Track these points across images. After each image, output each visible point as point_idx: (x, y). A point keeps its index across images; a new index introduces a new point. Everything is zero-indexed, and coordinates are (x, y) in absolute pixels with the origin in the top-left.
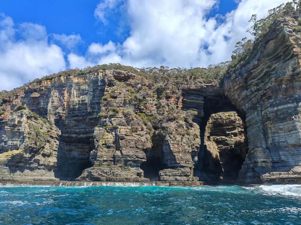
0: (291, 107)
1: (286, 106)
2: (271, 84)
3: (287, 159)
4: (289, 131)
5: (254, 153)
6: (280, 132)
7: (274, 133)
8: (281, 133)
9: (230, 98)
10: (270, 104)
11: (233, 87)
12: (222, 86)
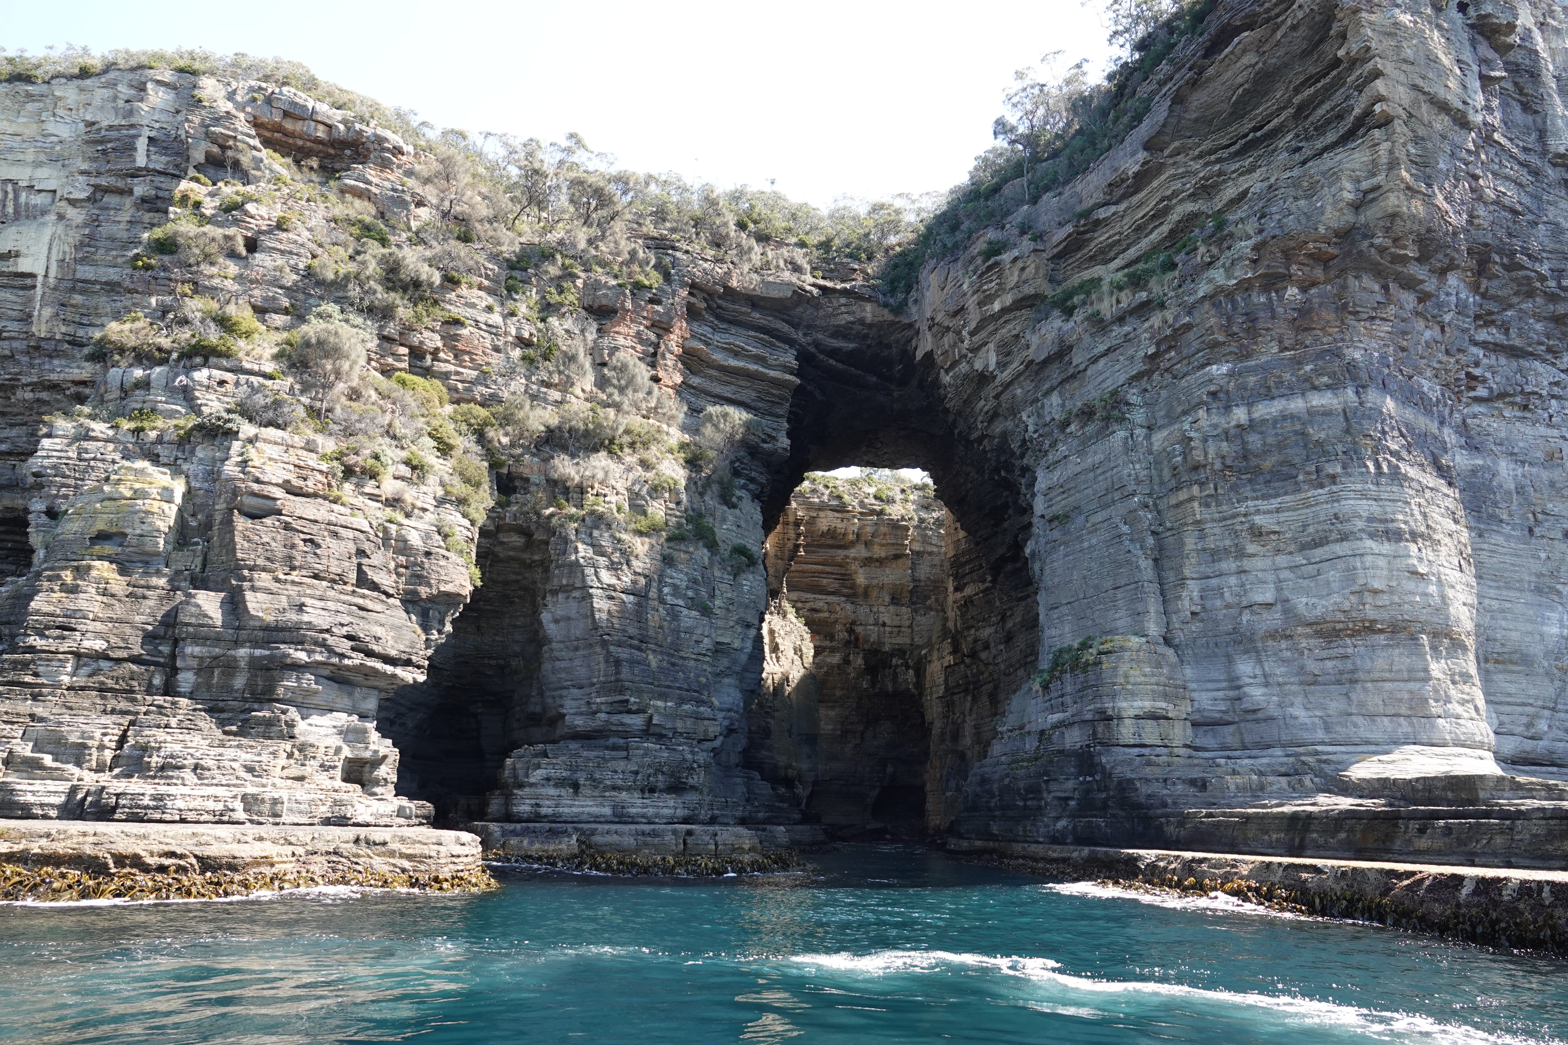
0: (1327, 413)
1: (1297, 405)
2: (1228, 277)
3: (1280, 705)
4: (1303, 547)
5: (1098, 663)
6: (1251, 548)
7: (1215, 555)
8: (1253, 555)
9: (947, 371)
10: (1213, 388)
11: (981, 304)
12: (905, 303)
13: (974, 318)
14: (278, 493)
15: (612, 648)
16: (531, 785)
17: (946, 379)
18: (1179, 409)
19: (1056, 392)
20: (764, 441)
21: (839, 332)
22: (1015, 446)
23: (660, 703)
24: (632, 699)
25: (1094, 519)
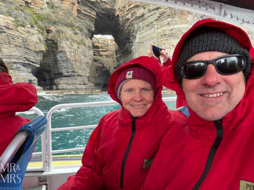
1: (180, 26)
6: (172, 48)
9: (121, 18)
10: (168, 23)
11: (129, 6)
12: (114, 5)
13: (127, 8)
14: (4, 28)
15: (71, 62)
16: (61, 84)
17: (121, 19)
18: (163, 26)
19: (141, 22)
20: (91, 28)
21: (103, 10)
22: (131, 32)
23: (80, 71)
24: (75, 70)
25: (147, 43)
